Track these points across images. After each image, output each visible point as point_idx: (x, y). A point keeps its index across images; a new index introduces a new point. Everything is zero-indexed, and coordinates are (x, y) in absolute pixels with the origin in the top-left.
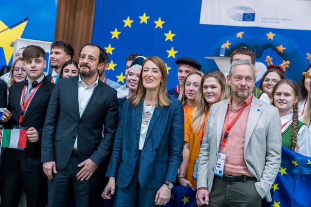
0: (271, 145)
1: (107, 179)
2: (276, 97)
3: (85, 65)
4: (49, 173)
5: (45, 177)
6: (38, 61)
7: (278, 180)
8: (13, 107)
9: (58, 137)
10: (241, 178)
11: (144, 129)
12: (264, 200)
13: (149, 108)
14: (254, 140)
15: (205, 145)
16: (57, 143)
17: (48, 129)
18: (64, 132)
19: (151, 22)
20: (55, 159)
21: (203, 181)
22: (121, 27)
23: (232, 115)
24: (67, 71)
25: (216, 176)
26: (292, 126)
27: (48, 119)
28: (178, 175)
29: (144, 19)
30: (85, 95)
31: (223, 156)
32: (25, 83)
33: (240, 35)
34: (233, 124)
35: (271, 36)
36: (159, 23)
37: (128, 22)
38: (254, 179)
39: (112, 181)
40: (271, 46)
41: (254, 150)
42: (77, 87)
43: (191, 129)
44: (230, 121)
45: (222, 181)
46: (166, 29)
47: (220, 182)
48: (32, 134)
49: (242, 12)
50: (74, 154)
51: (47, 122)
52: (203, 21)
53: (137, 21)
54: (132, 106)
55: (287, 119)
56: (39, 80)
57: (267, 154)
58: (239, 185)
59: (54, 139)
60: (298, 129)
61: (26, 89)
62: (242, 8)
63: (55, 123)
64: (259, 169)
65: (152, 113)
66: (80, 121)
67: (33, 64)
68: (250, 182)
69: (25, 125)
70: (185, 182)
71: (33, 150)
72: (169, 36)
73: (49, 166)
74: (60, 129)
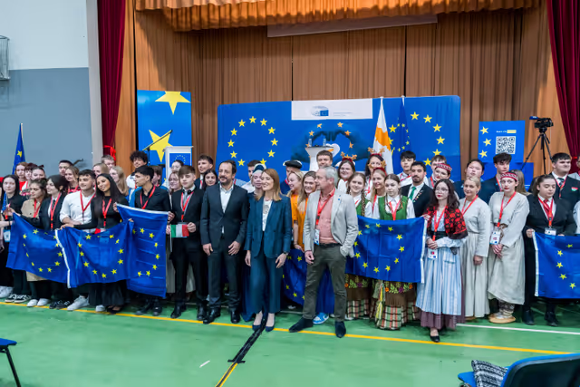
0: (349, 222)
1: (246, 252)
2: (352, 184)
3: (223, 177)
4: (208, 252)
5: (206, 254)
6: (188, 177)
7: (358, 240)
8: (175, 210)
9: (211, 227)
10: (331, 245)
11: (265, 217)
12: (348, 257)
13: (268, 203)
14: (337, 221)
15: (306, 221)
16: (211, 232)
17: (203, 223)
18: (214, 224)
19: (258, 122)
20: (210, 242)
21: (308, 247)
22: (237, 127)
23: (322, 203)
24: (208, 177)
25: (315, 244)
26: (361, 203)
27: (203, 214)
28: (293, 242)
29: (253, 120)
30: (225, 197)
31: (318, 231)
32: (182, 191)
33: (319, 126)
34: (323, 208)
35: (340, 125)
36: (264, 122)
37: (242, 123)
38: (339, 245)
39: (249, 253)
40: (341, 132)
41: (337, 227)
42: (219, 191)
43: (297, 211)
44: (321, 207)
45: (319, 247)
46: (268, 126)
47: (318, 249)
48: (192, 226)
49: (319, 110)
50: (222, 237)
51: (202, 217)
52: (293, 119)
53: (248, 122)
54: (256, 201)
55: (358, 199)
56: (192, 189)
57: (347, 228)
58: (329, 250)
59: (208, 230)
60: (365, 205)
61: (183, 196)
62: (319, 107)
63: (208, 217)
64: (342, 238)
65: (270, 206)
66: (225, 215)
67: (185, 178)
68: (336, 247)
69: (187, 221)
70: (298, 247)
71: (195, 237)
72: (272, 131)
73: (207, 247)
74: (211, 222)
